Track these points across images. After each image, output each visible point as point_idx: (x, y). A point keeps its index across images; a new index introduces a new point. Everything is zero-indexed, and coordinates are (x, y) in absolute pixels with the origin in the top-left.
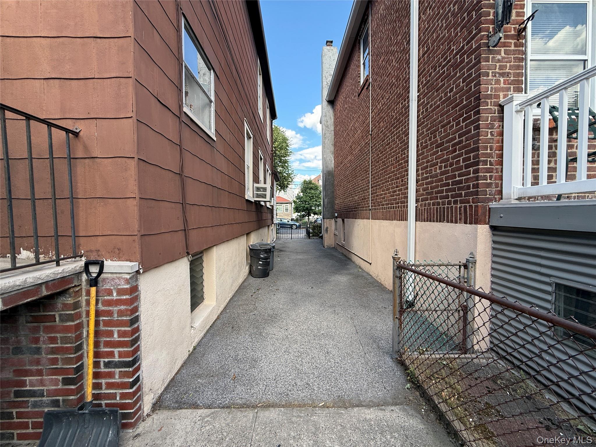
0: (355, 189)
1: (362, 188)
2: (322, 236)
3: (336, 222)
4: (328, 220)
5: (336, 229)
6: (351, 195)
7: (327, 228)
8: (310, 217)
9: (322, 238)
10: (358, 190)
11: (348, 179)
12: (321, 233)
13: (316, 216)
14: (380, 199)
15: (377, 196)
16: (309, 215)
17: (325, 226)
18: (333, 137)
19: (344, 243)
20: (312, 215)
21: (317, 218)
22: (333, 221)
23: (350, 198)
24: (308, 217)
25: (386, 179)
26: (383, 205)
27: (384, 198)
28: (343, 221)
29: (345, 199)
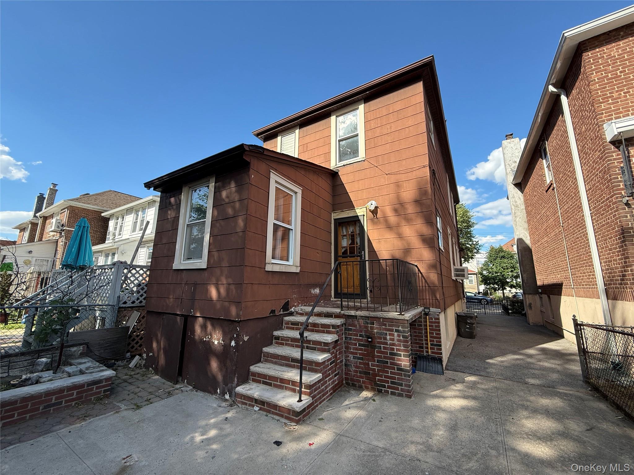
0: (556, 268)
1: (563, 268)
2: (525, 314)
3: (541, 298)
4: (530, 296)
5: (542, 305)
6: (553, 273)
7: (530, 304)
8: (505, 291)
9: (526, 316)
10: (559, 269)
11: (548, 257)
12: (524, 310)
13: (514, 290)
14: (580, 279)
15: (577, 277)
16: (504, 289)
17: (528, 302)
18: (525, 215)
19: (553, 319)
20: (508, 289)
21: (516, 293)
22: (537, 297)
23: (552, 275)
24: (503, 290)
25: (581, 264)
26: (583, 285)
27: (582, 279)
28: (549, 297)
29: (547, 276)
